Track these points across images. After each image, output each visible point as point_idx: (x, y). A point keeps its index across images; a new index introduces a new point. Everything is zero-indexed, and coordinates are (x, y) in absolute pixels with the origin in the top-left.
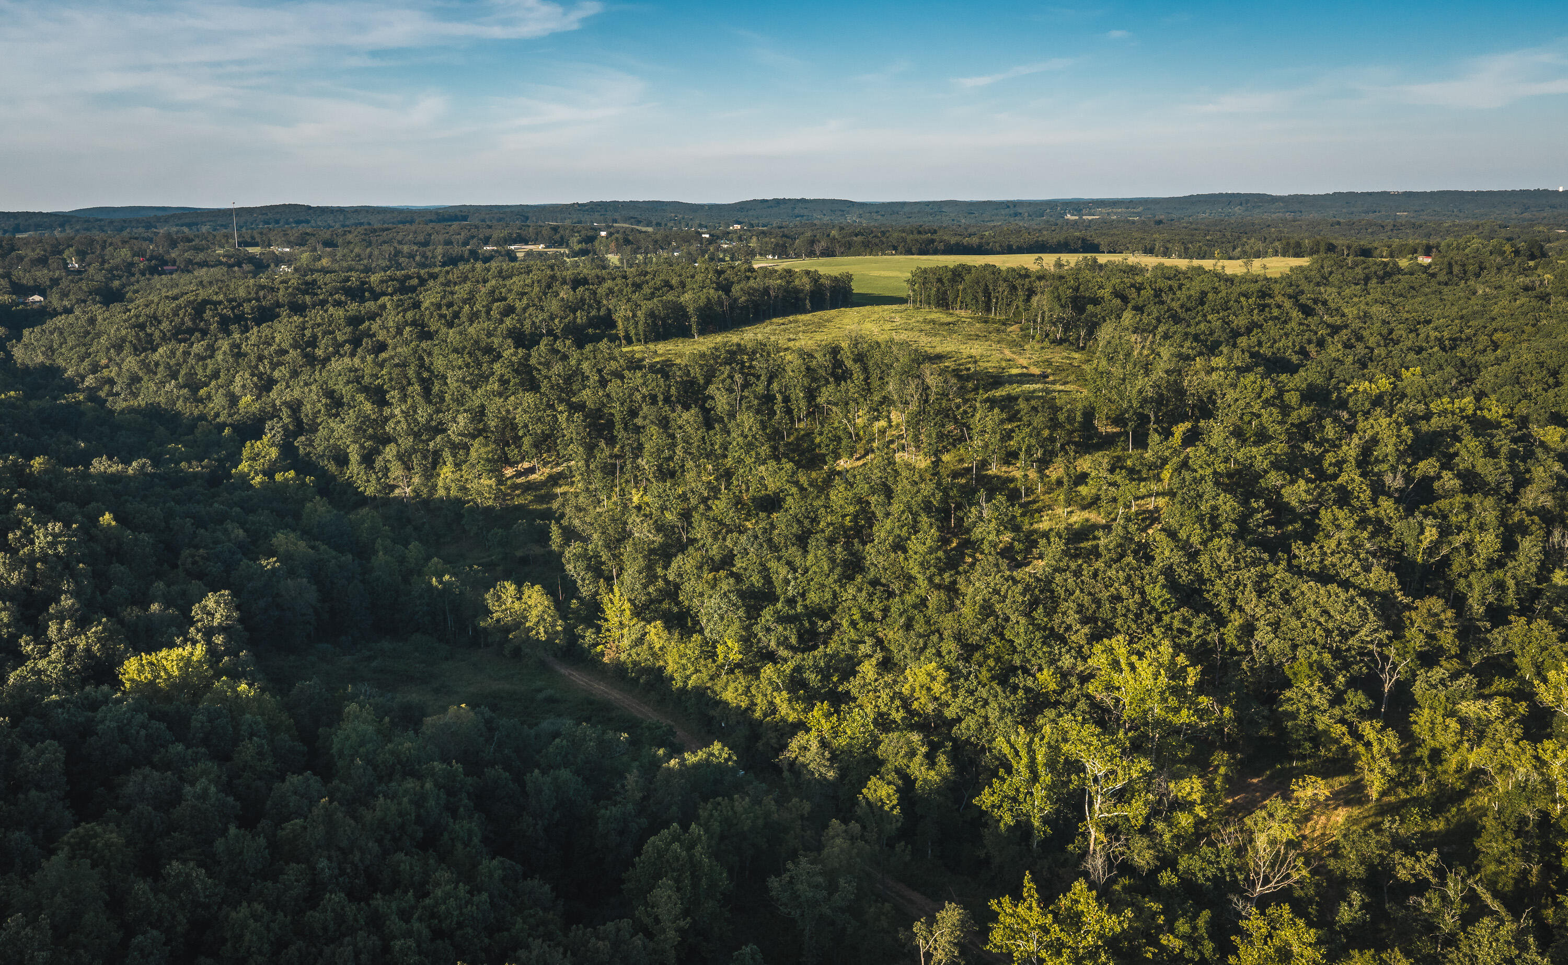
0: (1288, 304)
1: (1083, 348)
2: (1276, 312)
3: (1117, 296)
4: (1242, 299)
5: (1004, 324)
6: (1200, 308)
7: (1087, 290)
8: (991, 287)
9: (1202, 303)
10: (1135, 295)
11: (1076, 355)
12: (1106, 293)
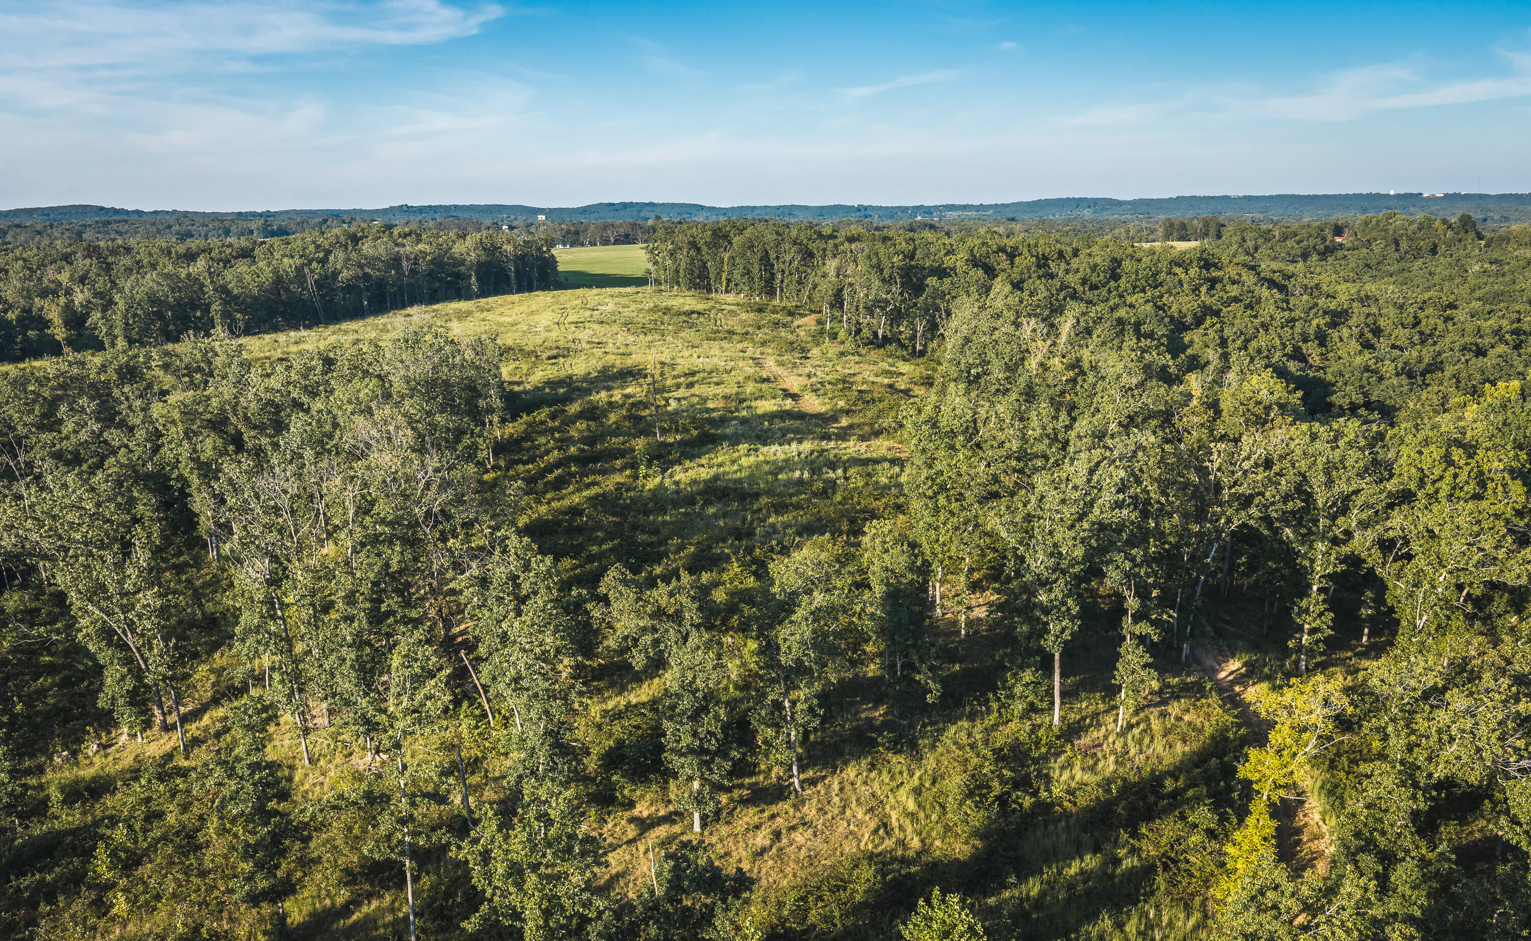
0: (1249, 279)
1: (922, 353)
2: (1234, 291)
3: (975, 265)
4: (1178, 270)
5: (790, 314)
6: (1112, 284)
7: (927, 255)
8: (773, 255)
9: (1115, 277)
10: (1005, 265)
11: (904, 367)
12: (959, 261)
